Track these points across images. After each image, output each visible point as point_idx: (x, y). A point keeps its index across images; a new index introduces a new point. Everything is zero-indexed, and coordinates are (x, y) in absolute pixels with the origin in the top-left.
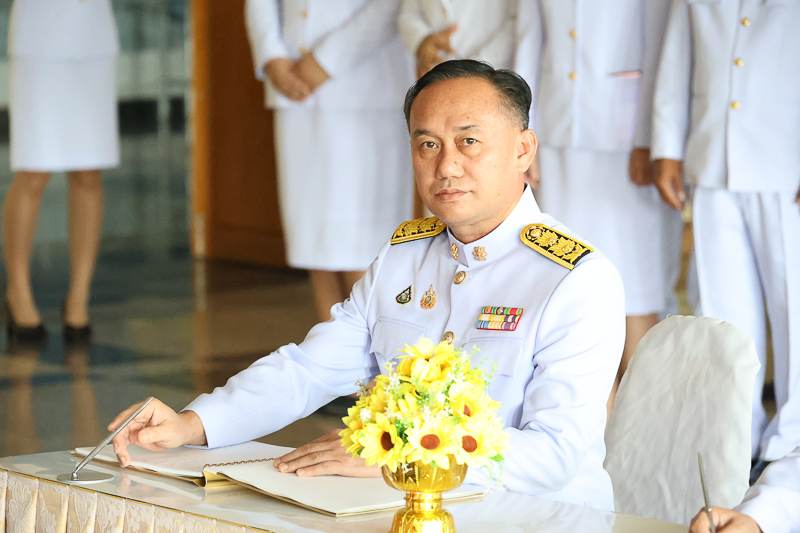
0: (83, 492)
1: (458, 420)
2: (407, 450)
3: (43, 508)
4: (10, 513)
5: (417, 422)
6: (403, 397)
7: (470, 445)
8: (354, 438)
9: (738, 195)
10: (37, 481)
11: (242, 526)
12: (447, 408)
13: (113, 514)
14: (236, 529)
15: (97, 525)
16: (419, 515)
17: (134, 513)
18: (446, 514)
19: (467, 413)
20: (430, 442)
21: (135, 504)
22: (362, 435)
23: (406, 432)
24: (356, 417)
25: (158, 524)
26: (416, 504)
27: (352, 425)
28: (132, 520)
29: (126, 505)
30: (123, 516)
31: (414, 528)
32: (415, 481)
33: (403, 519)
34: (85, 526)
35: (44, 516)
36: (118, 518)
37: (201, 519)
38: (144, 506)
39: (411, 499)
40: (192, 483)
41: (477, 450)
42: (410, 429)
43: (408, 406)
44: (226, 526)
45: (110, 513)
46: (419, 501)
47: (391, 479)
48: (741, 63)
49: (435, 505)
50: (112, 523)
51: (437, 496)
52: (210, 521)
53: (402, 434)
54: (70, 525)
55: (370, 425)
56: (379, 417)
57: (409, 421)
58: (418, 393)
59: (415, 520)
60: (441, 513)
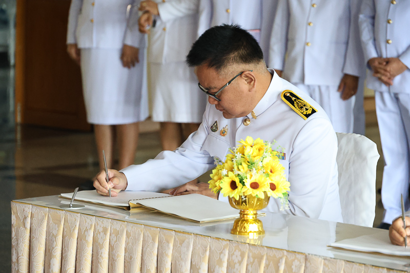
0: (72, 213)
1: (268, 175)
2: (244, 190)
3: (51, 222)
4: (33, 225)
5: (248, 176)
6: (241, 164)
7: (273, 187)
8: (217, 184)
9: (309, 86)
10: (48, 209)
11: (157, 228)
12: (262, 169)
13: (88, 223)
14: (155, 229)
15: (79, 229)
16: (247, 221)
17: (100, 223)
18: (259, 221)
19: (271, 172)
20: (255, 186)
21: (100, 218)
22: (222, 182)
23: (244, 181)
24: (217, 174)
25: (112, 228)
26: (245, 216)
27: (216, 178)
28: (99, 226)
29: (96, 219)
30: (94, 224)
31: (245, 227)
32: (246, 205)
33: (240, 223)
34: (74, 230)
35: (51, 225)
36: (91, 225)
37: (135, 225)
38: (105, 220)
39: (242, 213)
40: (123, 209)
41: (276, 190)
42: (245, 179)
43: (244, 169)
44: (149, 228)
45: (87, 224)
46: (247, 214)
47: (234, 204)
48: (312, 25)
49: (254, 216)
50: (88, 228)
51: (255, 212)
52: (140, 226)
53: (242, 181)
54: (66, 230)
55: (225, 178)
56: (230, 174)
57: (245, 175)
58: (248, 162)
59: (246, 224)
60: (257, 220)
